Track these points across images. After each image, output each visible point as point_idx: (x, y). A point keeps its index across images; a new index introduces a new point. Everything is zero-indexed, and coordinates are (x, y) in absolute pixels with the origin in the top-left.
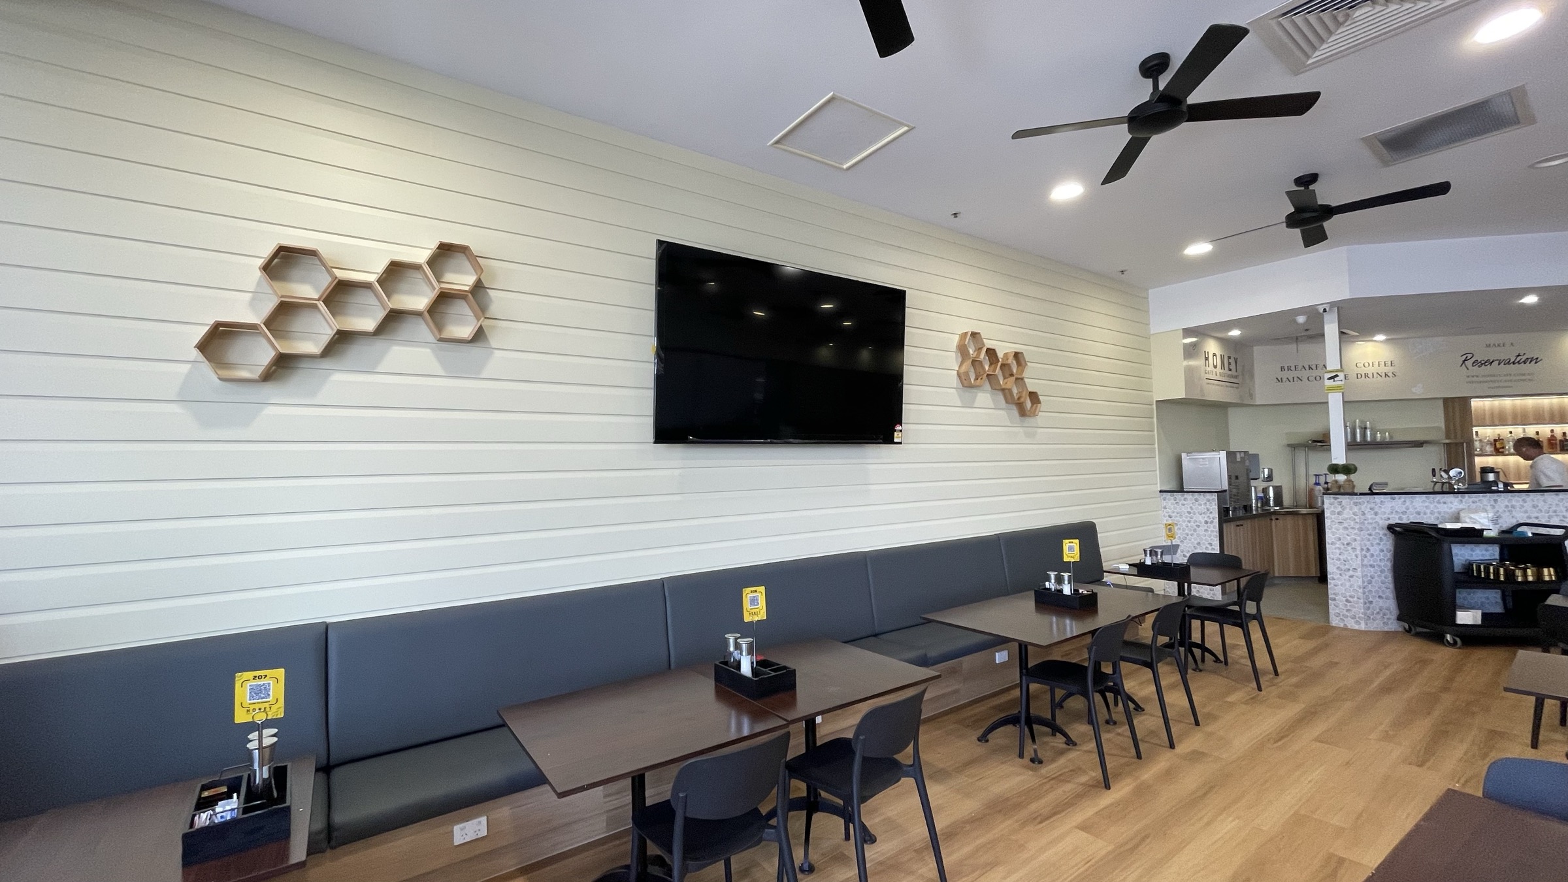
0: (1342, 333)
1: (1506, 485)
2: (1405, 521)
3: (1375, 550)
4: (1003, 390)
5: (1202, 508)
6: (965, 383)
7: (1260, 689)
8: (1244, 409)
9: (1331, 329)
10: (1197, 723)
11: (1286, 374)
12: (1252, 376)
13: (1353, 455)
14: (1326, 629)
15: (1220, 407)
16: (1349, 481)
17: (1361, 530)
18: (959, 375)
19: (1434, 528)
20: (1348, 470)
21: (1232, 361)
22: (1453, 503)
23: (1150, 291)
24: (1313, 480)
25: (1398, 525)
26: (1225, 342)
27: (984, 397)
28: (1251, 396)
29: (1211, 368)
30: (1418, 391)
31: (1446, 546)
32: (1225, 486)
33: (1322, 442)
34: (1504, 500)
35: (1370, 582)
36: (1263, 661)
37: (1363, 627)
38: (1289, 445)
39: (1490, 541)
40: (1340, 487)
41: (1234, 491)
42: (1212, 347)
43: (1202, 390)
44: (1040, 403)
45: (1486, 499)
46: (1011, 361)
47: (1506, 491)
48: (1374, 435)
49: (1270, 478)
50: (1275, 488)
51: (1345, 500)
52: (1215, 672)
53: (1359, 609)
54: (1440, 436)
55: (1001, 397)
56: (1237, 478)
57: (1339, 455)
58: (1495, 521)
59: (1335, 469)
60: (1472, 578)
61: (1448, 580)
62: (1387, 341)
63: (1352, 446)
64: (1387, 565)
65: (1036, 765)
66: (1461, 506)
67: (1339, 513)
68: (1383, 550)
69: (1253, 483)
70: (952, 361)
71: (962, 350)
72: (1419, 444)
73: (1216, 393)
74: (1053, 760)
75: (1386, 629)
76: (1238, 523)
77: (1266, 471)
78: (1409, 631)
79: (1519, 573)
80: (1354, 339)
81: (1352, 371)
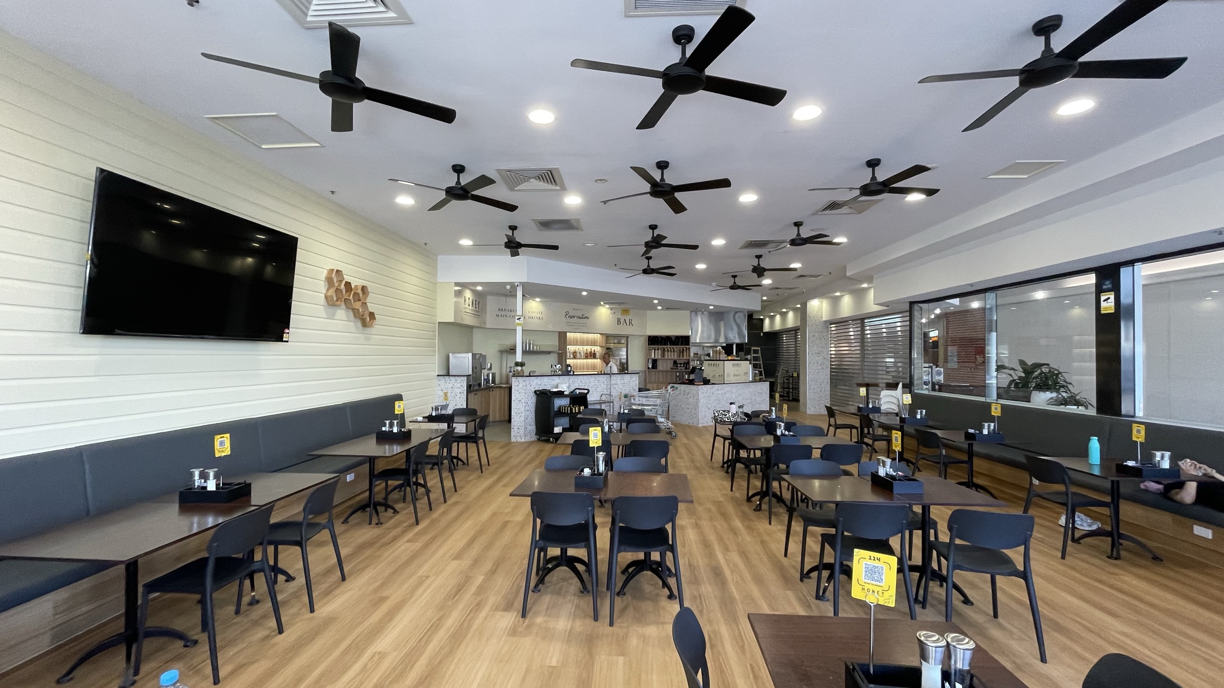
0: (523, 295)
1: (574, 372)
2: (541, 389)
3: (529, 403)
4: (353, 310)
5: (459, 385)
6: (331, 302)
7: (482, 472)
8: (481, 329)
9: (519, 294)
10: (456, 491)
11: (500, 313)
12: (486, 313)
13: (525, 356)
14: (509, 443)
15: (470, 328)
16: (522, 370)
17: (525, 393)
18: (326, 297)
19: (549, 391)
20: (522, 364)
21: (477, 302)
22: (556, 380)
23: (439, 257)
24: (508, 370)
25: (538, 391)
26: (475, 292)
27: (342, 313)
28: (485, 323)
29: (467, 305)
30: (550, 328)
31: (552, 399)
32: (470, 373)
33: (513, 350)
34: (572, 378)
35: (527, 418)
36: (484, 460)
37: (523, 440)
38: (499, 351)
39: (566, 396)
40: (518, 373)
41: (475, 375)
42: (468, 294)
43: (462, 318)
44: (375, 319)
45: (566, 378)
46: (360, 291)
47: (574, 375)
48: (533, 348)
49: (490, 369)
50: (492, 374)
51: (520, 379)
52: (462, 469)
53: (522, 431)
54: (556, 349)
55: (352, 314)
56: (476, 368)
57: (519, 358)
58: (568, 387)
59: (517, 364)
60: (560, 413)
61: (552, 413)
62: (540, 301)
63: (525, 352)
64: (533, 410)
65: (379, 525)
66: (559, 381)
67: (518, 386)
68: (532, 401)
69: (483, 371)
70: (322, 287)
71: (329, 280)
72: (549, 353)
73: (469, 320)
74: (388, 521)
75: (531, 440)
76: (475, 393)
77: (489, 364)
78: (539, 440)
79: (574, 409)
80: (528, 299)
81: (527, 315)
